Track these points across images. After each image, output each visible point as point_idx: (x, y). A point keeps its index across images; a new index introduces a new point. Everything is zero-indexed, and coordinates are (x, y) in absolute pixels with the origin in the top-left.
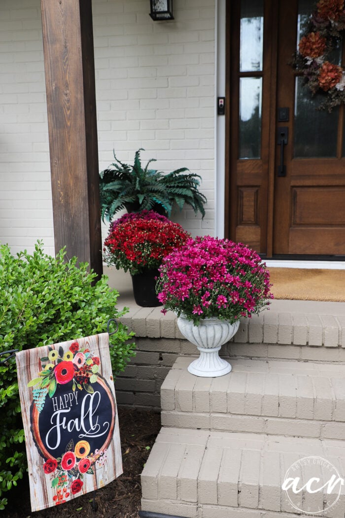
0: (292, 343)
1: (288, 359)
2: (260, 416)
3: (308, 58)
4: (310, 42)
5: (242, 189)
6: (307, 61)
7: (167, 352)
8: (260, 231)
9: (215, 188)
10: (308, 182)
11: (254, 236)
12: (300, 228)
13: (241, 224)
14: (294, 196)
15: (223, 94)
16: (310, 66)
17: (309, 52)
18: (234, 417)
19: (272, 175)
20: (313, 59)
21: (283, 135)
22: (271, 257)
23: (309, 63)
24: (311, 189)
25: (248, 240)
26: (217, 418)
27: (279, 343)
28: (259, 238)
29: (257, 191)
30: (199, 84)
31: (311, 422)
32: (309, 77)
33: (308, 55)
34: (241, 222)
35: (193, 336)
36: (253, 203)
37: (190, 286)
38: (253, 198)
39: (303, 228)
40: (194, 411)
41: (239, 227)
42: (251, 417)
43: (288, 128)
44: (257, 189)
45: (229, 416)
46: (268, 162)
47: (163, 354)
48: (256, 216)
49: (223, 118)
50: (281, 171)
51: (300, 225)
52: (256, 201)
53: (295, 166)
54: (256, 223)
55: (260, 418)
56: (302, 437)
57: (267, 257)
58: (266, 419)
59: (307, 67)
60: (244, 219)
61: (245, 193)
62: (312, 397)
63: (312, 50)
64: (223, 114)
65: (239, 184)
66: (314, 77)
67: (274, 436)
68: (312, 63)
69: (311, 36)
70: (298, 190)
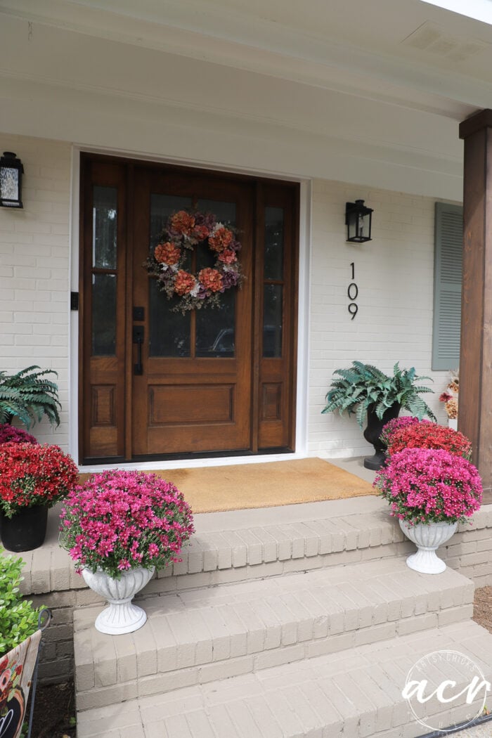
0: (203, 570)
1: (198, 587)
2: (194, 666)
3: (163, 264)
4: (166, 250)
5: (96, 388)
6: (162, 266)
7: (59, 608)
8: (116, 431)
9: (69, 388)
10: (164, 381)
11: (110, 438)
12: (158, 427)
13: (95, 425)
14: (152, 395)
15: (76, 290)
16: (166, 272)
17: (165, 259)
18: (165, 675)
19: (129, 374)
20: (169, 266)
21: (138, 334)
22: (130, 459)
23: (165, 269)
24: (168, 388)
25: (104, 442)
26: (146, 682)
27: (189, 572)
28: (116, 439)
29: (113, 390)
30: (51, 277)
31: (245, 658)
32: (165, 282)
33: (164, 261)
34: (97, 423)
35: (109, 590)
36: (108, 403)
37: (115, 537)
38: (108, 398)
39: (162, 427)
40: (118, 681)
41: (94, 428)
42: (183, 670)
43: (143, 327)
44: (112, 387)
45: (160, 676)
46: (125, 360)
47: (53, 611)
48: (112, 415)
49: (76, 313)
50: (138, 370)
51: (158, 423)
52: (112, 400)
53: (151, 364)
54: (112, 423)
55: (193, 668)
56: (236, 676)
57: (126, 459)
58: (199, 667)
59: (162, 272)
60: (99, 420)
61: (99, 392)
62: (245, 632)
63: (168, 258)
64: (77, 309)
65: (93, 382)
66: (169, 283)
67: (209, 684)
68: (168, 269)
69: (167, 246)
70: (155, 389)
